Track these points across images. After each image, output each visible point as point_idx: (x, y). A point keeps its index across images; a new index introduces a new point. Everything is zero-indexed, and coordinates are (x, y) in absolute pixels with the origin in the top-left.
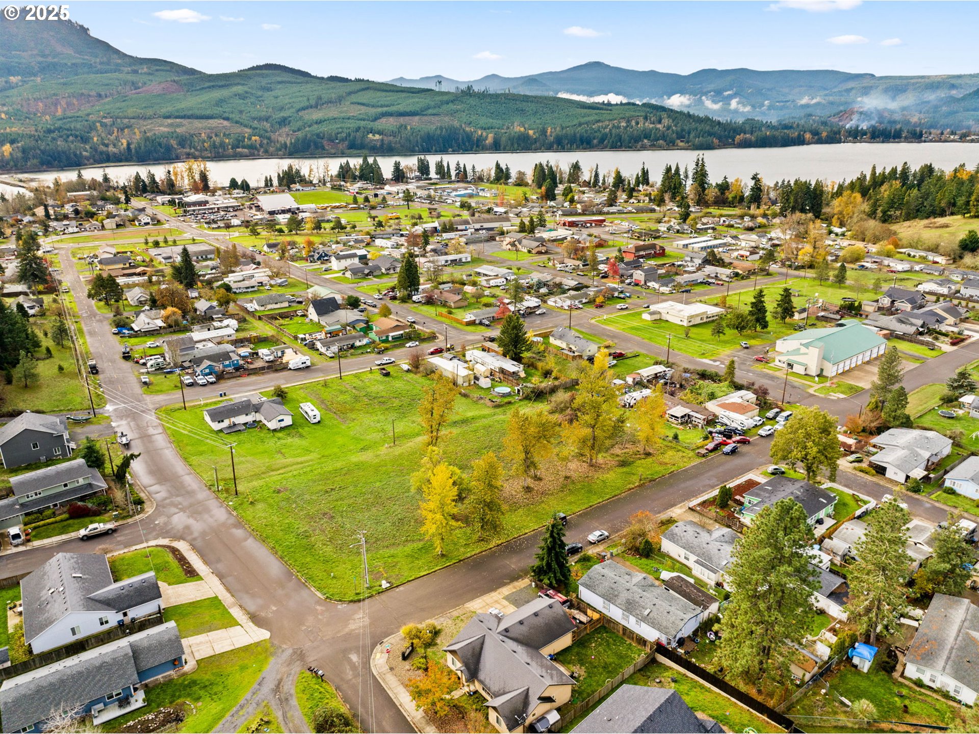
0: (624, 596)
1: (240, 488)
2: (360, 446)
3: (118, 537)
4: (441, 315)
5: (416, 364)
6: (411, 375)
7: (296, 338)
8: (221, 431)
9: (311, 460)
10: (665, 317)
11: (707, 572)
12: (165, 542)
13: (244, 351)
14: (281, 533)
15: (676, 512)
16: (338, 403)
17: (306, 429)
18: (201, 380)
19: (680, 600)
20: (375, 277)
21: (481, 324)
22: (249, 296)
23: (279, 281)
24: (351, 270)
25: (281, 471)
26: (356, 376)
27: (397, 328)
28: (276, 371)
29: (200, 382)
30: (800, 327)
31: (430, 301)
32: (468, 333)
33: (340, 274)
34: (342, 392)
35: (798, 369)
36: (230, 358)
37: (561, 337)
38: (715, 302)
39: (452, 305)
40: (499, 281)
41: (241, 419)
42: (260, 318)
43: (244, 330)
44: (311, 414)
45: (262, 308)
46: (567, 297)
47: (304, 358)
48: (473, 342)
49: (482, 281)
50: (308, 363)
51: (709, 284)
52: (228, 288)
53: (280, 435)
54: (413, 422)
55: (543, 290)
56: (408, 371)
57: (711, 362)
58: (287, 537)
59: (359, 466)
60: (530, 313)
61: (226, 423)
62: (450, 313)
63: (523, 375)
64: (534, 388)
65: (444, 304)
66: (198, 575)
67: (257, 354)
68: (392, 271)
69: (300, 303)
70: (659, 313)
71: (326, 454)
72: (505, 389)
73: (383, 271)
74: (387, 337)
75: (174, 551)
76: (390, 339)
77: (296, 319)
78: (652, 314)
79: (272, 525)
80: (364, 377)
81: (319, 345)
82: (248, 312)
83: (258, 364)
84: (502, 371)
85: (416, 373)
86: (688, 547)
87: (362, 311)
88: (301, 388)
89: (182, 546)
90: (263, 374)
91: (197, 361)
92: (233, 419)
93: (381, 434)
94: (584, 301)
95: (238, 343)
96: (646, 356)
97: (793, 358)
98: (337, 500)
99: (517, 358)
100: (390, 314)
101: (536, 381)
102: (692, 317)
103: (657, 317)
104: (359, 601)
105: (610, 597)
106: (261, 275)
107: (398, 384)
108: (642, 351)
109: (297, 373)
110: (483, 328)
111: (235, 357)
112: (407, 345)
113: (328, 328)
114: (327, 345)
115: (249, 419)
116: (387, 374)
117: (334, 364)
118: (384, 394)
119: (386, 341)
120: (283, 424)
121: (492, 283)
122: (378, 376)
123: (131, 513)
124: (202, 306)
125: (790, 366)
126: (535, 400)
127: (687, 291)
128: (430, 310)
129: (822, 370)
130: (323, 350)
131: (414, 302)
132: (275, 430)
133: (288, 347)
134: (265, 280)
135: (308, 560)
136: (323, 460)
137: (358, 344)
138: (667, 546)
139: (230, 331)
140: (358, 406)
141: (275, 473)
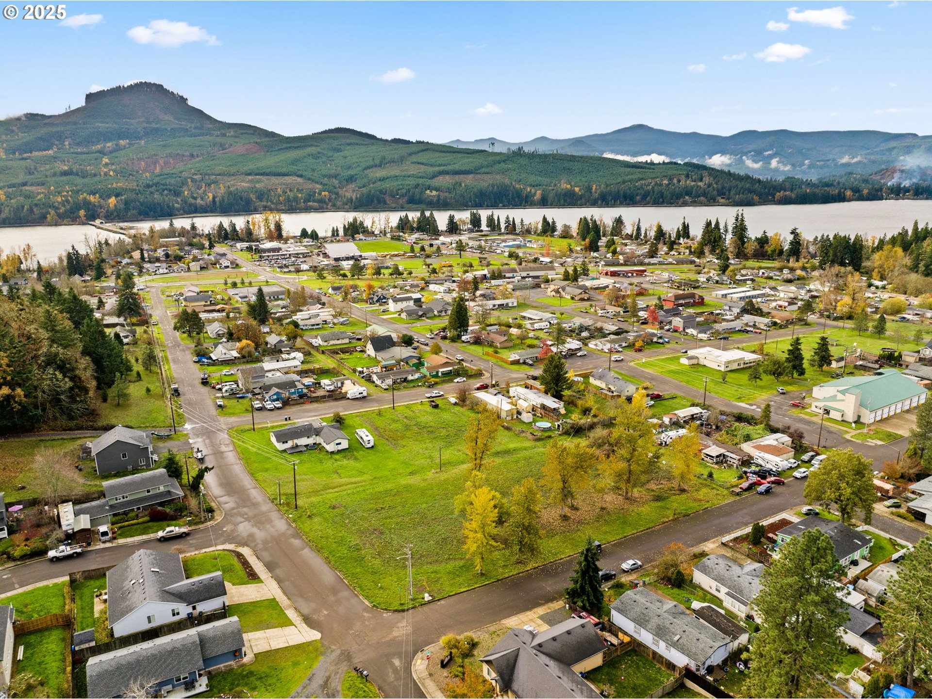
0: (655, 621)
1: (299, 503)
2: (409, 470)
3: (191, 540)
4: (487, 354)
5: (463, 399)
6: (457, 408)
7: (354, 371)
8: (285, 451)
9: (365, 481)
10: (703, 362)
11: (737, 604)
12: (231, 547)
13: (308, 381)
14: (334, 545)
15: (709, 546)
16: (390, 430)
17: (361, 452)
18: (269, 405)
19: (710, 629)
20: (428, 318)
21: (525, 363)
22: (315, 333)
23: (342, 320)
24: (406, 311)
25: (336, 490)
26: (407, 407)
27: (446, 364)
28: (336, 399)
29: (268, 407)
30: (838, 375)
31: (477, 341)
32: (512, 371)
33: (396, 315)
34: (394, 421)
35: (834, 415)
36: (296, 386)
37: (600, 378)
38: (753, 349)
39: (498, 345)
40: (543, 325)
41: (303, 441)
42: (323, 352)
43: (308, 362)
44: (366, 439)
45: (326, 344)
46: (608, 341)
47: (361, 389)
48: (517, 380)
49: (527, 324)
50: (365, 394)
51: (747, 332)
52: (296, 325)
53: (337, 457)
54: (459, 451)
55: (585, 334)
56: (456, 404)
57: (748, 406)
58: (339, 548)
59: (408, 488)
60: (572, 355)
61: (290, 444)
62: (496, 352)
63: (563, 411)
64: (573, 424)
65: (491, 344)
66: (259, 578)
67: (319, 384)
68: (443, 314)
69: (359, 339)
70: (697, 358)
71: (378, 476)
72: (546, 424)
73: (436, 313)
74: (437, 372)
75: (239, 555)
76: (440, 374)
77: (356, 354)
78: (690, 358)
79: (327, 538)
80: (414, 408)
81: (375, 378)
82: (313, 347)
83: (320, 393)
84: (544, 407)
85: (462, 406)
86: (719, 579)
87: (415, 349)
88: (357, 416)
89: (246, 551)
90: (324, 402)
91: (266, 388)
92: (296, 441)
93: (428, 460)
94: (624, 344)
95: (303, 373)
96: (683, 398)
97: (830, 404)
98: (386, 518)
99: (558, 396)
100: (441, 351)
101: (576, 418)
102: (729, 362)
103: (694, 361)
104: (403, 611)
105: (641, 621)
106: (325, 314)
107: (446, 416)
108: (679, 394)
109: (355, 403)
110: (527, 367)
111: (300, 386)
112: (456, 380)
113: (384, 363)
114: (382, 378)
115: (310, 441)
116: (436, 407)
117: (388, 395)
118: (432, 424)
119: (436, 376)
120: (340, 447)
121: (536, 326)
122: (429, 409)
123: (203, 519)
124: (273, 339)
125: (827, 412)
126: (574, 436)
127: (725, 338)
128: (478, 350)
129: (859, 417)
130: (378, 382)
131: (463, 342)
132: (332, 453)
133: (347, 379)
134: (329, 318)
135: (358, 570)
136: (375, 481)
137: (410, 378)
138: (699, 578)
139: (296, 363)
140: (408, 434)
141: (331, 491)
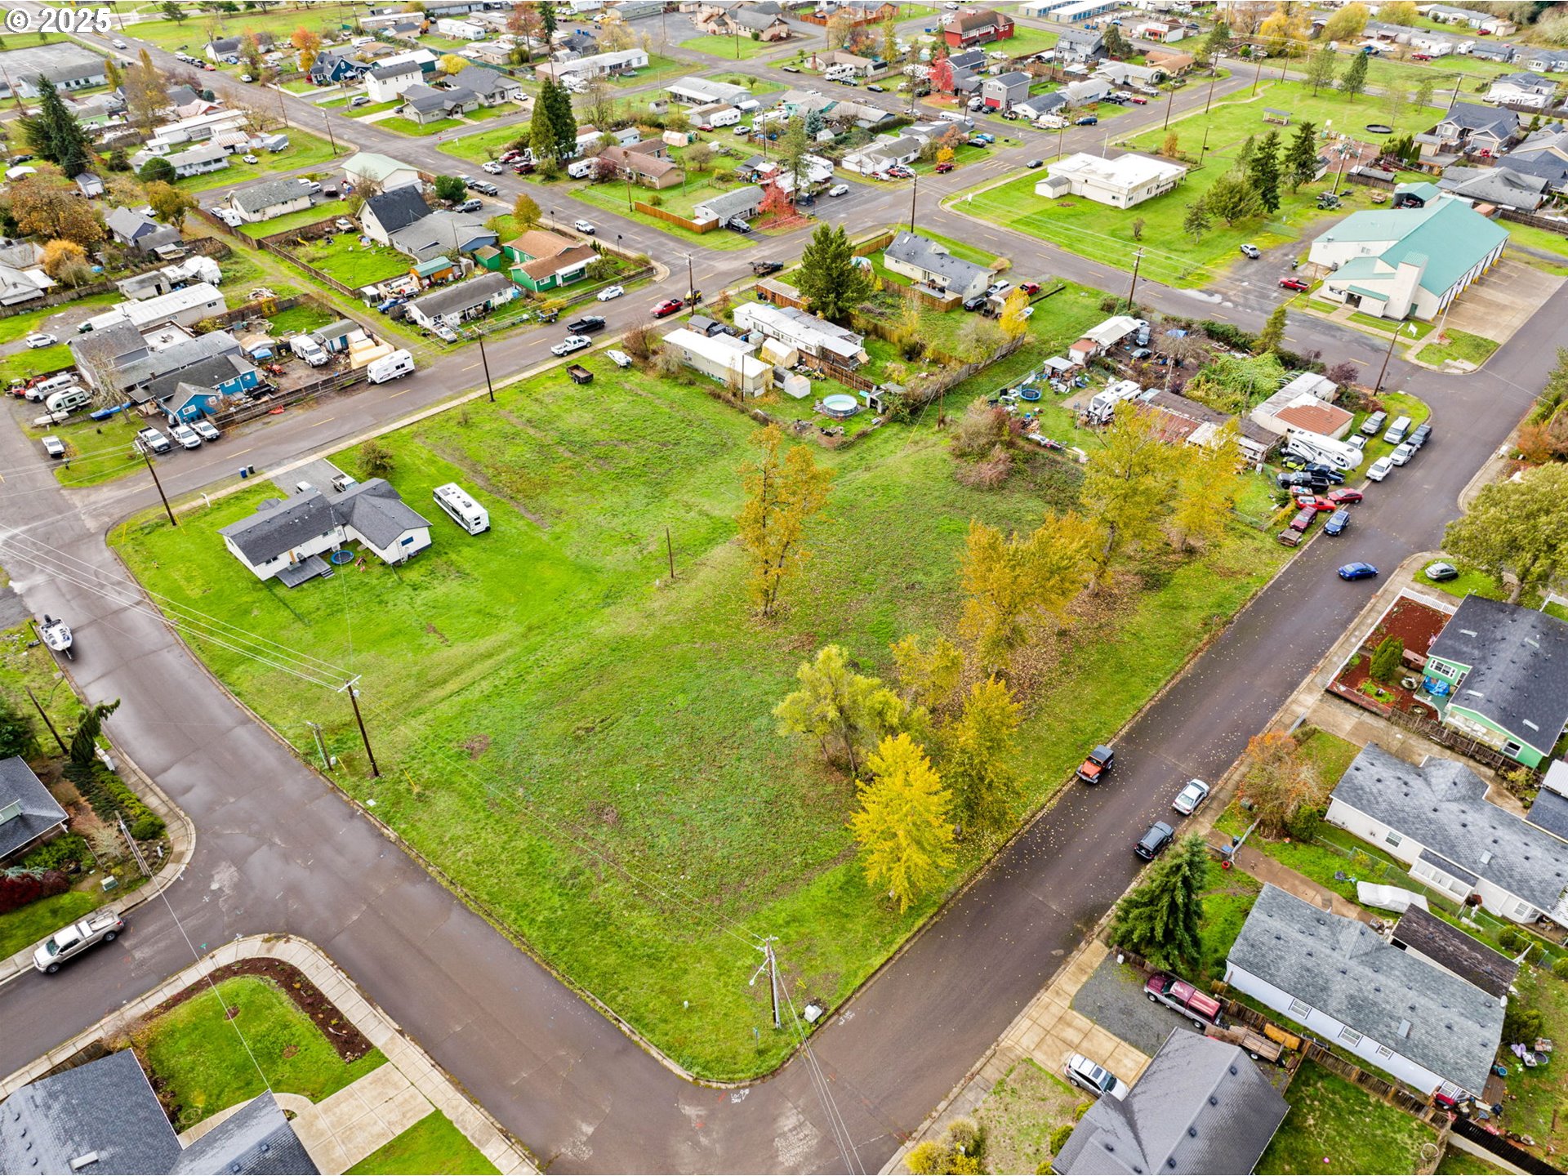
1: (381, 754)
2: (600, 589)
3: (139, 951)
4: (640, 208)
5: (643, 352)
6: (636, 377)
7: (358, 295)
8: (276, 580)
9: (510, 644)
10: (1078, 189)
11: (1451, 880)
12: (251, 947)
13: (258, 342)
14: (520, 884)
15: (1306, 702)
16: (509, 469)
17: (466, 551)
18: (186, 435)
20: (466, 114)
21: (730, 227)
22: (216, 184)
23: (271, 140)
24: (414, 103)
25: (452, 686)
26: (522, 388)
27: (568, 255)
28: (344, 390)
29: (187, 441)
30: (1330, 203)
31: (606, 175)
32: (713, 255)
33: (390, 113)
34: (510, 438)
35: (1368, 306)
36: (234, 371)
37: (910, 258)
38: (1154, 147)
39: (658, 183)
40: (729, 115)
41: (315, 545)
42: (261, 245)
43: (235, 280)
44: (469, 514)
45: (256, 217)
46: (880, 152)
47: (402, 355)
48: (735, 277)
49: (692, 114)
50: (410, 366)
51: (1119, 101)
52: (163, 172)
53: (413, 575)
54: (688, 508)
55: (825, 136)
56: (628, 367)
57: (1204, 297)
58: (537, 892)
59: (621, 647)
60: (819, 194)
61: (284, 561)
62: (657, 202)
63: (864, 358)
64: (906, 396)
65: (639, 182)
66: (369, 1046)
67: (287, 347)
68: (499, 100)
69: (333, 195)
70: (1068, 181)
71: (535, 621)
72: (844, 402)
73: (481, 99)
74: (553, 278)
75: (288, 976)
76: (559, 281)
77: (341, 241)
78: (1055, 184)
79: (492, 862)
80: (539, 391)
81: (415, 312)
82: (230, 230)
83: (297, 377)
84: (824, 354)
85: (644, 371)
86: (1395, 818)
87: (471, 210)
88: (415, 435)
89: (296, 953)
90: (317, 400)
91: (161, 387)
92: (296, 550)
93: (633, 549)
94: (913, 156)
95: (238, 319)
96: (1079, 288)
97: (1360, 285)
98: (609, 763)
99: (843, 320)
100: (539, 214)
101: (903, 379)
102: (1135, 189)
103: (1063, 190)
104: (774, 1072)
105: (1312, 991)
106: (226, 128)
107: (618, 403)
108: (1069, 278)
109: (395, 393)
110: (738, 237)
111: (245, 368)
112: (602, 295)
113: (422, 267)
114: (434, 311)
115: (332, 540)
116: (588, 381)
117: (468, 360)
118: (597, 433)
119: (552, 288)
120: (412, 548)
121: (715, 119)
122: (574, 389)
123: (145, 868)
124: (126, 221)
125: (1354, 300)
126: (912, 423)
127: (1089, 123)
128: (615, 198)
129: (1414, 307)
130: (428, 323)
131: (574, 178)
132: (397, 565)
133: (352, 328)
134: (240, 140)
135: (612, 960)
136: (535, 639)
137: (496, 301)
138: (1341, 813)
139: (205, 293)
140: (555, 473)
141: (438, 693)
